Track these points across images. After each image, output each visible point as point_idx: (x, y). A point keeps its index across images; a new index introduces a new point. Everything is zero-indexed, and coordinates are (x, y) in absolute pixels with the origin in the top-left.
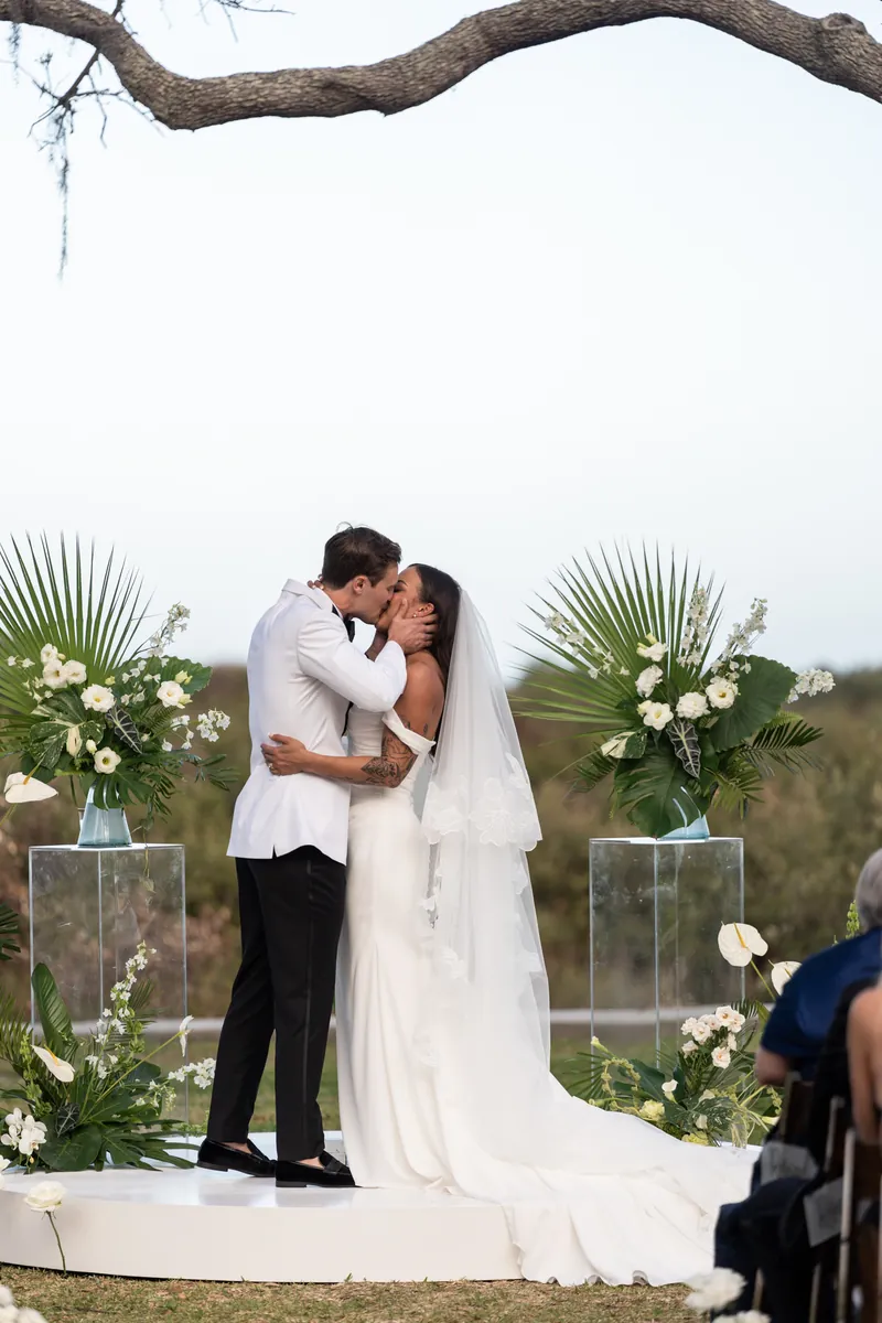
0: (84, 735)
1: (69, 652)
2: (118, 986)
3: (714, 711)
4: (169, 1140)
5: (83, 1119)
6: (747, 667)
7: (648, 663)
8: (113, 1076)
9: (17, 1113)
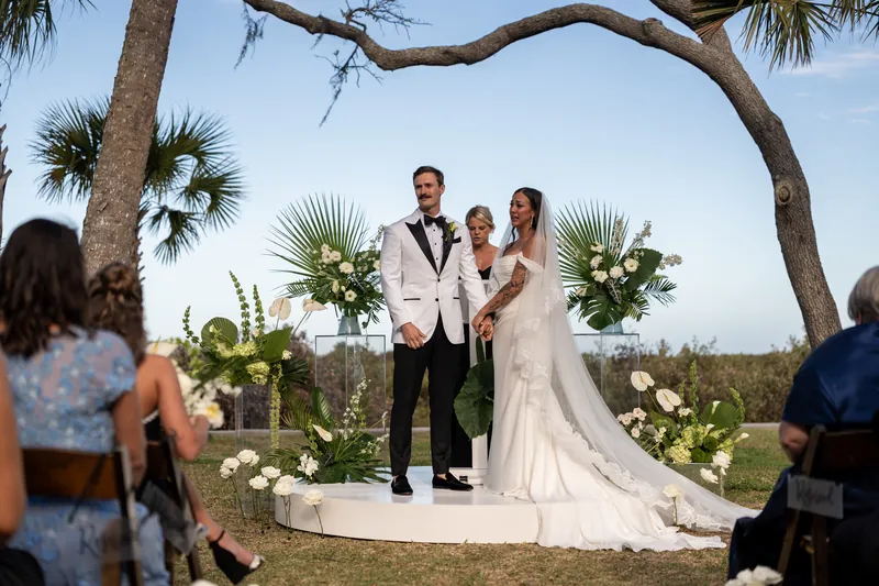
0: (340, 284)
1: (334, 247)
2: (354, 397)
3: (626, 274)
5: (337, 459)
6: (642, 254)
7: (596, 253)
8: (351, 439)
9: (305, 456)
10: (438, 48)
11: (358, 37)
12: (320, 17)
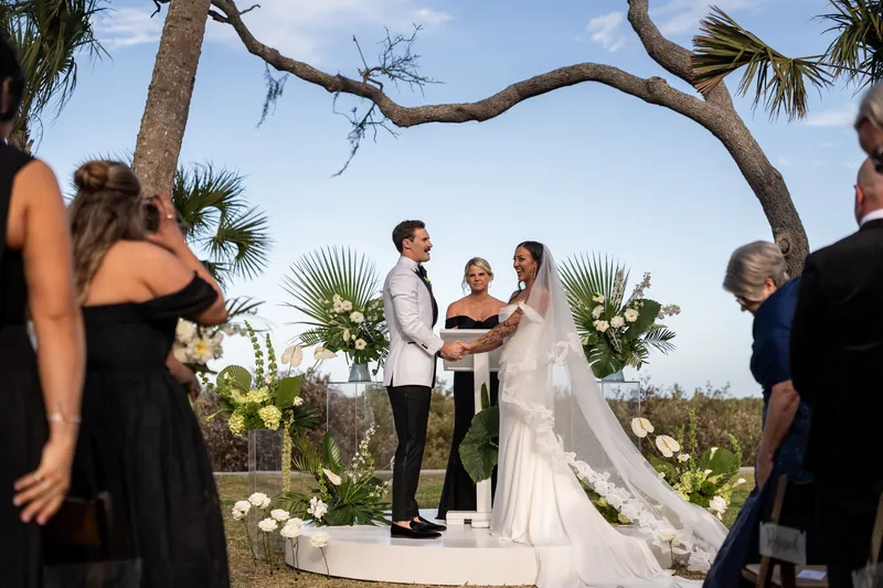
0: (351, 333)
1: (345, 297)
2: (362, 442)
3: (627, 323)
4: (385, 512)
5: (345, 501)
6: (642, 304)
7: (598, 304)
8: (360, 482)
9: (315, 499)
10: (451, 106)
11: (374, 95)
12: (338, 76)
